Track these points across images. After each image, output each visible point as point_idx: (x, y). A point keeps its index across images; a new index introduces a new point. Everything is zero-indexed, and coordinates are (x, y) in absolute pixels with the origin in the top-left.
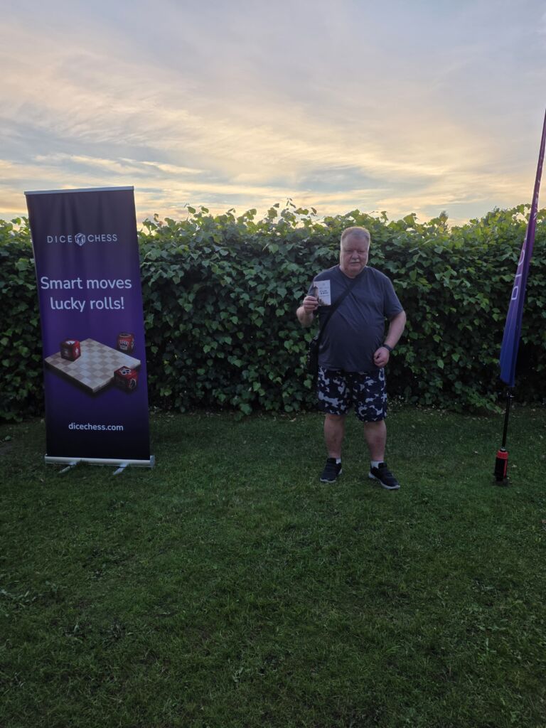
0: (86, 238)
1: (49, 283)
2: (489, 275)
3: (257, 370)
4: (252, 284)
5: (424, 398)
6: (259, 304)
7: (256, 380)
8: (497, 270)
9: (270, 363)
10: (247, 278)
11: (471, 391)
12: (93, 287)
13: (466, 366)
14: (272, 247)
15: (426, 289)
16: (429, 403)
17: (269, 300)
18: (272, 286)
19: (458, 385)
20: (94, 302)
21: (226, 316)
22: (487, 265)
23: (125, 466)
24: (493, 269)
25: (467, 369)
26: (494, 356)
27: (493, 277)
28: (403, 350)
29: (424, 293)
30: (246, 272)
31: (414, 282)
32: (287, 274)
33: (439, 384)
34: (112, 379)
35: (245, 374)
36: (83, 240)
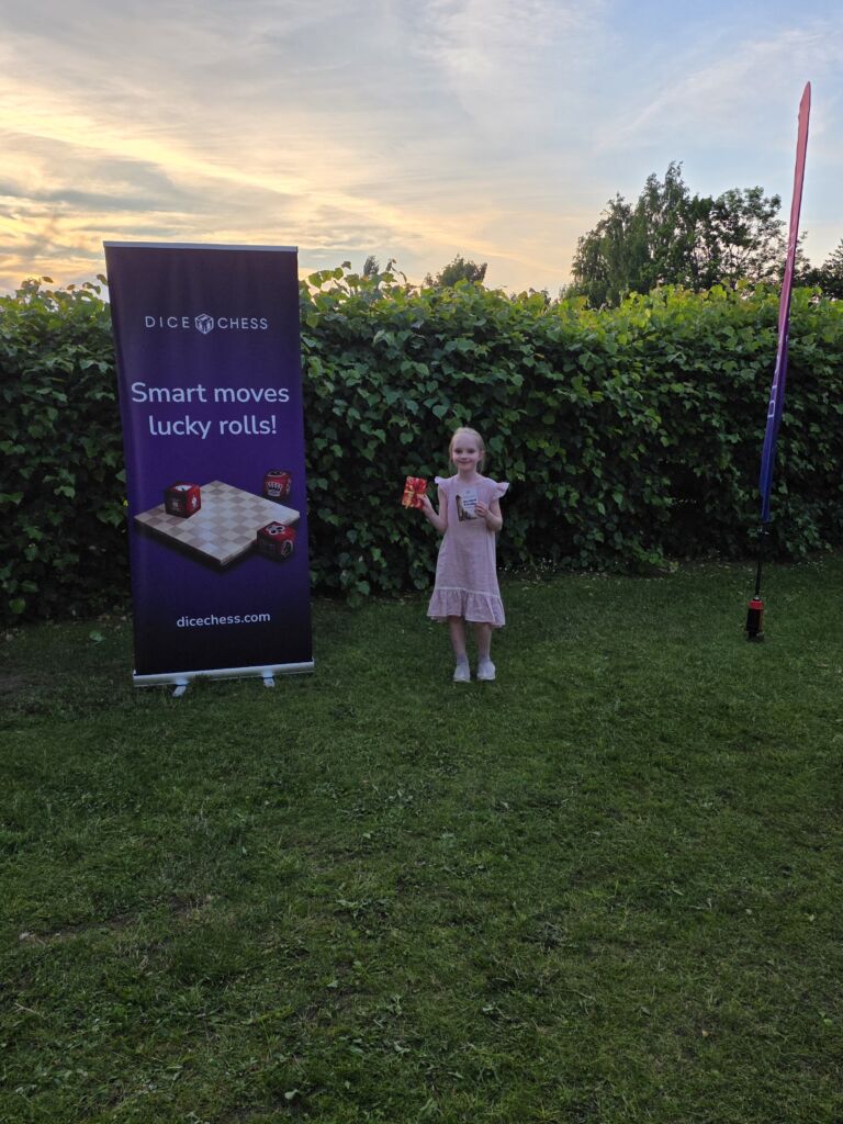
0: (216, 321)
1: (148, 393)
2: (649, 383)
3: (369, 529)
4: (364, 393)
5: (579, 557)
6: (376, 425)
7: (372, 544)
8: (660, 376)
9: (388, 517)
10: (350, 383)
11: (635, 544)
12: (225, 400)
13: (628, 510)
14: (389, 337)
15: (589, 402)
16: (585, 564)
17: (394, 420)
18: (392, 397)
19: (618, 538)
20: (226, 422)
21: (325, 445)
22: (648, 369)
23: (271, 675)
24: (655, 375)
25: (630, 513)
26: (661, 495)
27: (654, 385)
28: (562, 491)
29: (585, 407)
30: (343, 374)
31: (578, 394)
32: (408, 377)
33: (599, 537)
34: (253, 543)
35: (351, 536)
36: (208, 325)
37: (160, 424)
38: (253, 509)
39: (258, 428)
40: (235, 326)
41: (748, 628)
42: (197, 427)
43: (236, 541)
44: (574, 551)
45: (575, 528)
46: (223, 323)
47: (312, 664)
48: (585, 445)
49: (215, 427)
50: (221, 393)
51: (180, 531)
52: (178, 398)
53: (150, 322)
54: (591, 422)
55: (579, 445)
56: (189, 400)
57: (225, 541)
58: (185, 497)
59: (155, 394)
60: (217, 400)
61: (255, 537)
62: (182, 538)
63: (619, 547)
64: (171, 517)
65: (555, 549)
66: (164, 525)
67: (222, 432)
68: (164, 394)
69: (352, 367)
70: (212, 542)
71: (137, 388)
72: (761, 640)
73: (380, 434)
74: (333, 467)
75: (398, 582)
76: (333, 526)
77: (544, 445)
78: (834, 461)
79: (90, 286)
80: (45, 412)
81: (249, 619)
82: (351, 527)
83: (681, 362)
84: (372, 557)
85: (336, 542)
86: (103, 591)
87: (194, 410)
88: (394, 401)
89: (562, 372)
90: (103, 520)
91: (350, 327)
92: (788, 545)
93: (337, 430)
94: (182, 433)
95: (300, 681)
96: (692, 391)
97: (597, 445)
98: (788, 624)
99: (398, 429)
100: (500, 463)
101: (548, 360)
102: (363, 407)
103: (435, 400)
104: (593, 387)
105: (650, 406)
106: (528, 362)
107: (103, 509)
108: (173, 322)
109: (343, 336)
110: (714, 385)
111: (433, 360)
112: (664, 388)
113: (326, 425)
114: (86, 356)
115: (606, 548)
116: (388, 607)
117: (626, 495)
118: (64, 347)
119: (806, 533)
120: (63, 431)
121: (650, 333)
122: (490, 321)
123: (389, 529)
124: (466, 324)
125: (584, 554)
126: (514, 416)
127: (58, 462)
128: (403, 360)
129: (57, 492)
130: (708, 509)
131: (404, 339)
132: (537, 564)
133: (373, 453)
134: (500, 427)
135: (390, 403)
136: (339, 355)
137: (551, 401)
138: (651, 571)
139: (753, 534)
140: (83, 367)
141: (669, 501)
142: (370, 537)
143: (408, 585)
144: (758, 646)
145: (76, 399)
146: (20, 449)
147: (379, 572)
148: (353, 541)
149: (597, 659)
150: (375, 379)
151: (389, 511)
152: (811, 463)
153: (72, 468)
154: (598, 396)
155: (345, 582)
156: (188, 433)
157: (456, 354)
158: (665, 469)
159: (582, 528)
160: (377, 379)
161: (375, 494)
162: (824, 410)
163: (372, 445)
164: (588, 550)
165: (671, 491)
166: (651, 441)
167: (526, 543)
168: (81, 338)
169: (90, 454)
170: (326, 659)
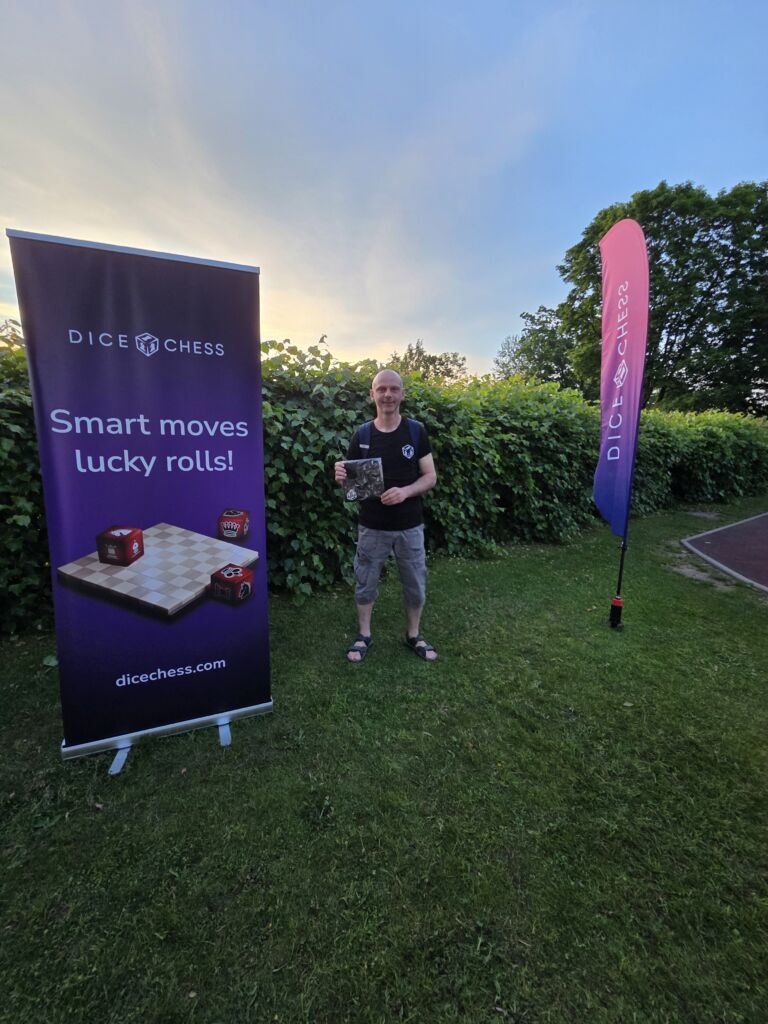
0: (162, 343)
1: (73, 422)
3: (308, 539)
4: (305, 432)
5: (447, 547)
6: (316, 457)
7: (312, 551)
8: (494, 429)
9: (323, 528)
10: (295, 424)
11: (479, 537)
12: (173, 432)
13: (476, 515)
14: (325, 390)
15: (459, 444)
17: (331, 453)
18: (328, 436)
19: (469, 533)
20: (175, 458)
21: (274, 473)
22: (487, 424)
23: (227, 721)
24: (490, 428)
25: (477, 517)
26: (494, 505)
29: (457, 448)
31: (456, 440)
32: (339, 421)
33: (461, 534)
34: (206, 588)
35: (295, 545)
36: (153, 346)
38: (207, 551)
39: (212, 464)
40: (185, 350)
41: (611, 620)
42: (138, 463)
43: (187, 587)
45: (446, 528)
46: (171, 345)
47: (271, 703)
48: (456, 474)
49: (161, 463)
50: (169, 425)
51: (120, 581)
52: (115, 429)
53: (76, 337)
54: (459, 458)
56: (129, 432)
57: (175, 588)
58: (123, 544)
59: (83, 424)
60: (163, 432)
61: (208, 582)
62: (118, 589)
63: (470, 540)
66: (97, 575)
67: (170, 469)
68: (95, 425)
70: (158, 591)
73: (320, 464)
74: (281, 490)
75: (331, 578)
76: (280, 536)
81: (201, 668)
82: (295, 537)
84: (312, 562)
85: (282, 548)
87: (134, 443)
88: (331, 438)
91: (293, 383)
93: (284, 461)
94: (120, 470)
95: (259, 734)
96: (513, 439)
97: (462, 473)
102: (305, 444)
105: (492, 448)
106: (423, 414)
108: (106, 339)
109: (287, 389)
110: (524, 436)
111: (357, 409)
112: (498, 437)
113: (275, 457)
115: (463, 541)
116: (325, 602)
117: (475, 505)
123: (325, 539)
125: (451, 545)
128: (334, 408)
131: (335, 392)
133: (313, 480)
135: (327, 440)
136: (284, 403)
138: (491, 557)
139: (539, 527)
142: (310, 545)
147: (317, 573)
148: (296, 549)
150: (314, 421)
151: (324, 524)
154: (464, 441)
155: (290, 584)
156: (127, 469)
159: (450, 529)
160: (316, 422)
164: (453, 543)
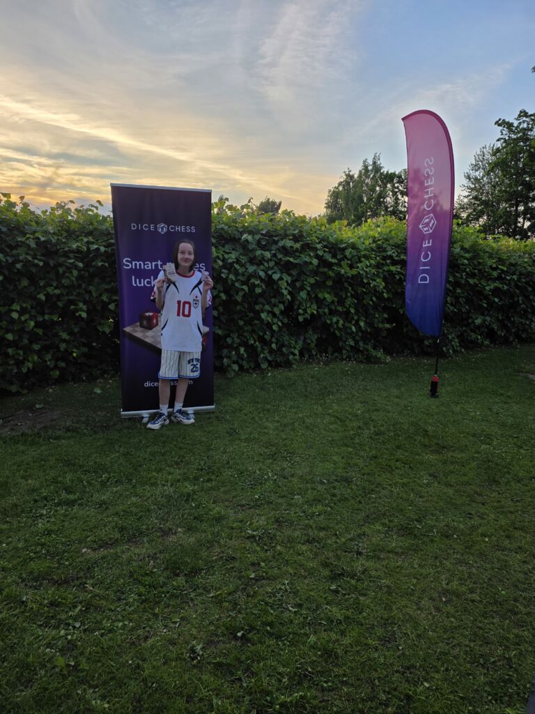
0: (168, 227)
1: (132, 264)
2: (378, 266)
3: (238, 337)
4: (236, 266)
5: (342, 353)
6: (243, 283)
7: (240, 345)
8: (384, 262)
9: (248, 331)
10: (230, 261)
11: (369, 347)
13: (366, 330)
14: (250, 238)
15: (349, 275)
16: (345, 357)
17: (252, 280)
18: (251, 269)
19: (361, 344)
22: (378, 258)
23: (192, 412)
24: (381, 261)
25: (367, 332)
26: (382, 322)
27: (380, 266)
28: (335, 319)
29: (348, 277)
30: (226, 256)
31: (344, 270)
32: (259, 259)
33: (352, 343)
35: (229, 340)
36: (164, 229)
37: (138, 280)
40: (178, 230)
41: (431, 390)
44: (339, 350)
45: (341, 338)
46: (172, 228)
47: (213, 406)
48: (347, 296)
51: (147, 337)
52: (148, 267)
53: (134, 226)
54: (350, 285)
55: (344, 296)
56: (153, 268)
58: (150, 319)
59: (136, 264)
62: (147, 340)
63: (361, 349)
64: (142, 329)
65: (330, 349)
66: (139, 333)
68: (140, 265)
69: (231, 253)
71: (127, 261)
72: (437, 397)
73: (245, 287)
74: (220, 304)
75: (252, 365)
76: (220, 335)
77: (327, 296)
78: (467, 307)
79: (92, 206)
80: (71, 272)
82: (229, 336)
83: (394, 255)
84: (240, 351)
85: (221, 343)
86: (99, 367)
88: (253, 270)
89: (336, 258)
90: (101, 330)
91: (230, 232)
92: (444, 349)
93: (223, 285)
95: (208, 416)
96: (399, 270)
97: (352, 296)
98: (449, 389)
99: (254, 286)
100: (304, 305)
101: (330, 252)
102: (237, 274)
103: (273, 271)
104: (351, 267)
105: (379, 277)
106: (320, 253)
107: (100, 324)
108: (146, 227)
109: (225, 236)
111: (272, 250)
112: (386, 268)
114: (93, 243)
115: (355, 349)
116: (247, 378)
117: (365, 322)
118: (80, 238)
119: (453, 343)
120: (80, 282)
121: (379, 240)
122: (300, 231)
123: (248, 338)
124: (288, 232)
125: (344, 352)
126: (312, 281)
127: (77, 298)
128: (256, 249)
129: (77, 314)
130: (405, 330)
131: (257, 239)
132: (321, 356)
133: (241, 298)
134: (306, 286)
135: (250, 272)
136: (223, 246)
137: (331, 273)
138: (377, 361)
139: (426, 343)
140: (92, 249)
141: (387, 326)
142: (239, 341)
143: (258, 366)
144: (436, 399)
145: (87, 265)
146: (57, 292)
147: (243, 359)
148: (230, 343)
149: (358, 405)
150: (243, 259)
151: (248, 328)
152: (456, 308)
153: (85, 302)
154: (354, 272)
155: (226, 365)
157: (284, 248)
158: (385, 309)
159: (344, 339)
161: (241, 319)
162: (463, 282)
163: (241, 294)
164: (346, 350)
165: (388, 321)
166: (379, 295)
167: (316, 346)
168: (90, 233)
169: (94, 295)
170: (220, 404)
